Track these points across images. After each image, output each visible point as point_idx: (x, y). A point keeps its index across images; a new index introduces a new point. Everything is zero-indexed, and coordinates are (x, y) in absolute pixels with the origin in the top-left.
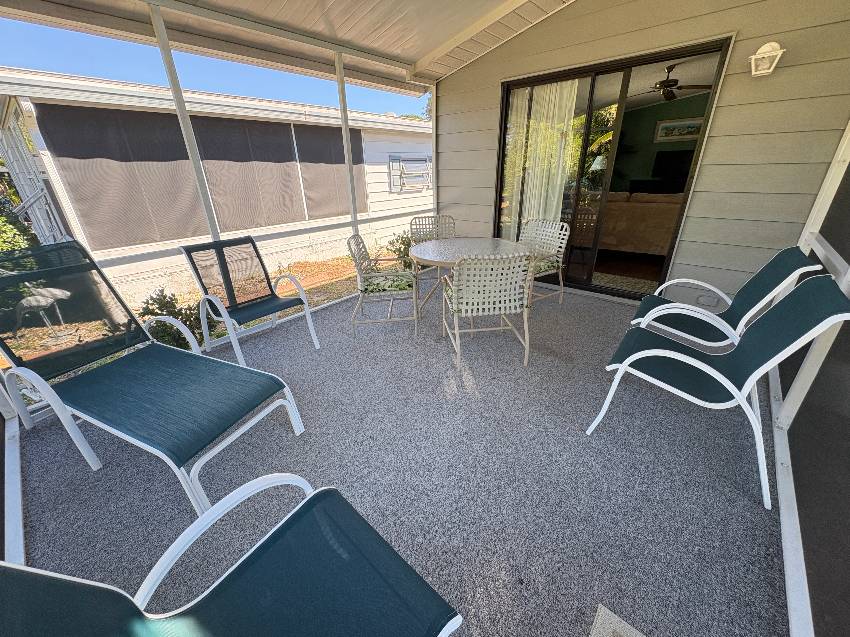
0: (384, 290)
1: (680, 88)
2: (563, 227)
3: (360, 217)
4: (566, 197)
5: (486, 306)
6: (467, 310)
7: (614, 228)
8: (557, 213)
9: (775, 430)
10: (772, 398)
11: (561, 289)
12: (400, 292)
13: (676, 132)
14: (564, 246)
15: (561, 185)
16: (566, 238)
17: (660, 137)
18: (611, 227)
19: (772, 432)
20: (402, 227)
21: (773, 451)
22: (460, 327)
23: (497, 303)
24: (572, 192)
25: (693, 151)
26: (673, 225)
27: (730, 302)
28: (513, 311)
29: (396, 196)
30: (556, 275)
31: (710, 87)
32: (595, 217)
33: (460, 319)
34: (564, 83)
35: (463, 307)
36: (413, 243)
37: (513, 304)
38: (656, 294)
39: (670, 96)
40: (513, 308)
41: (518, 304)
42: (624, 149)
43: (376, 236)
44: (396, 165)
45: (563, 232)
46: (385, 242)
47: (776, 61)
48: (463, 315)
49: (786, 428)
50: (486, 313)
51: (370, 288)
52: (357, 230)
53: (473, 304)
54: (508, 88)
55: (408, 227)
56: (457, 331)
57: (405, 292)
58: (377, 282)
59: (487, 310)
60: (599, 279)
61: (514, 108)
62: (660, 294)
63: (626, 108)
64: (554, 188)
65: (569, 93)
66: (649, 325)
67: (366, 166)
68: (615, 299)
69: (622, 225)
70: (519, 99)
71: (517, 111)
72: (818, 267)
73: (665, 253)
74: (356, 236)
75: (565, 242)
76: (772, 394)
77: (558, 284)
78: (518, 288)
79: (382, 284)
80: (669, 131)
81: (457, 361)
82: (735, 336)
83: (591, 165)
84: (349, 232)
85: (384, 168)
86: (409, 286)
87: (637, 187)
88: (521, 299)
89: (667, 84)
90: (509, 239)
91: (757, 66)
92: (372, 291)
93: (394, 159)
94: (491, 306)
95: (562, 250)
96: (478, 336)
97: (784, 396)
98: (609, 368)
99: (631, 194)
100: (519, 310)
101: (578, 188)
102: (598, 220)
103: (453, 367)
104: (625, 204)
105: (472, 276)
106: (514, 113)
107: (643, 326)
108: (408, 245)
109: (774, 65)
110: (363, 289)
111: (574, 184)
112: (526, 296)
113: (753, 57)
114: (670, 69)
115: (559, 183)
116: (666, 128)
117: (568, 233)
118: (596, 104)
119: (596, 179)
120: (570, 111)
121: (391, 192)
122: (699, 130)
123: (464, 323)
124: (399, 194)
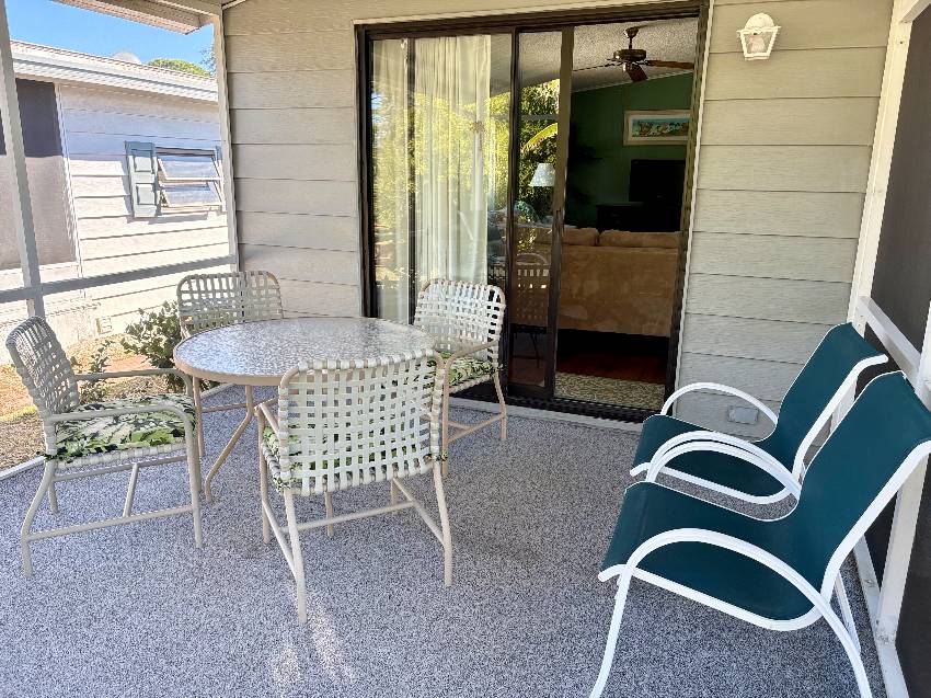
0: (111, 448)
1: (650, 63)
2: (492, 293)
3: (48, 274)
4: (493, 235)
5: (354, 467)
6: (313, 481)
7: (581, 291)
8: (478, 268)
9: (878, 643)
10: (864, 584)
11: (503, 408)
12: (154, 450)
13: (654, 130)
14: (498, 329)
15: (481, 212)
16: (500, 314)
17: (632, 137)
18: (575, 291)
19: (874, 649)
20: (159, 296)
21: (884, 686)
22: (301, 519)
23: (378, 456)
24: (503, 226)
25: (684, 162)
26: (672, 285)
27: (775, 419)
28: (412, 471)
29: (144, 227)
30: (490, 385)
31: (691, 66)
32: (546, 273)
33: (297, 499)
34: (467, 38)
35: (304, 474)
36: (185, 333)
37: (410, 456)
38: (664, 412)
39: (637, 75)
40: (411, 464)
41: (420, 454)
42: (580, 154)
43: (99, 313)
44: (143, 162)
45: (494, 304)
46: (119, 328)
47: (772, 42)
48: (306, 490)
49: (893, 636)
50: (356, 481)
51: (73, 448)
52: (39, 307)
53: (325, 465)
54: (368, 38)
55: (172, 297)
56: (293, 527)
57: (167, 448)
58: (93, 430)
59: (356, 474)
60: (569, 386)
61: (383, 71)
62: (670, 412)
63: (573, 88)
64: (469, 214)
65: (479, 55)
66: (661, 476)
67: (67, 161)
68: (600, 422)
69: (594, 286)
70: (390, 55)
71: (388, 77)
72: (883, 359)
73: (666, 333)
74: (37, 322)
75: (499, 321)
76: (863, 577)
77: (496, 400)
78: (417, 422)
79: (106, 433)
80: (644, 128)
81: (300, 598)
82: (792, 480)
83: (530, 177)
84: (20, 311)
85: (116, 168)
86: (177, 433)
87: (607, 219)
88: (426, 444)
89: (631, 56)
90: (394, 319)
91: (749, 47)
92: (79, 455)
93: (135, 149)
94: (366, 464)
95: (496, 337)
96: (340, 531)
97: (880, 579)
98: (604, 576)
99: (600, 232)
100: (423, 468)
101: (512, 218)
102: (553, 281)
103: (290, 611)
104: (593, 249)
105: (318, 404)
106: (383, 78)
107: (651, 479)
108: (176, 338)
109: (771, 46)
110: (53, 452)
111: (504, 210)
112: (435, 436)
113: (742, 32)
114: (632, 33)
115: (477, 208)
116: (639, 123)
117: (502, 306)
118: (524, 77)
119: (540, 202)
120: (483, 83)
121: (132, 218)
122: (687, 128)
123: (309, 508)
124: (152, 220)
